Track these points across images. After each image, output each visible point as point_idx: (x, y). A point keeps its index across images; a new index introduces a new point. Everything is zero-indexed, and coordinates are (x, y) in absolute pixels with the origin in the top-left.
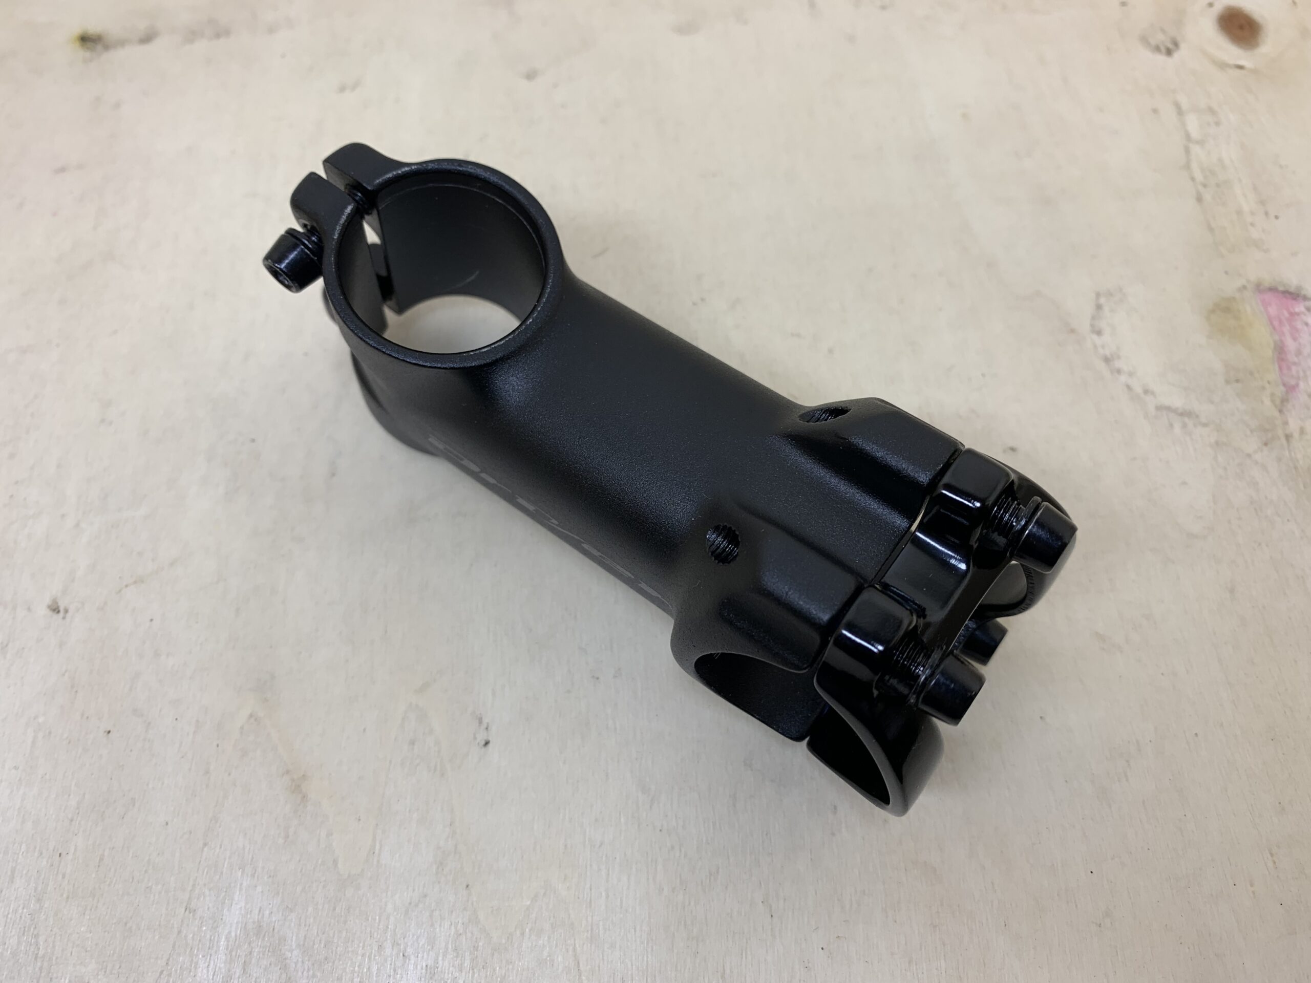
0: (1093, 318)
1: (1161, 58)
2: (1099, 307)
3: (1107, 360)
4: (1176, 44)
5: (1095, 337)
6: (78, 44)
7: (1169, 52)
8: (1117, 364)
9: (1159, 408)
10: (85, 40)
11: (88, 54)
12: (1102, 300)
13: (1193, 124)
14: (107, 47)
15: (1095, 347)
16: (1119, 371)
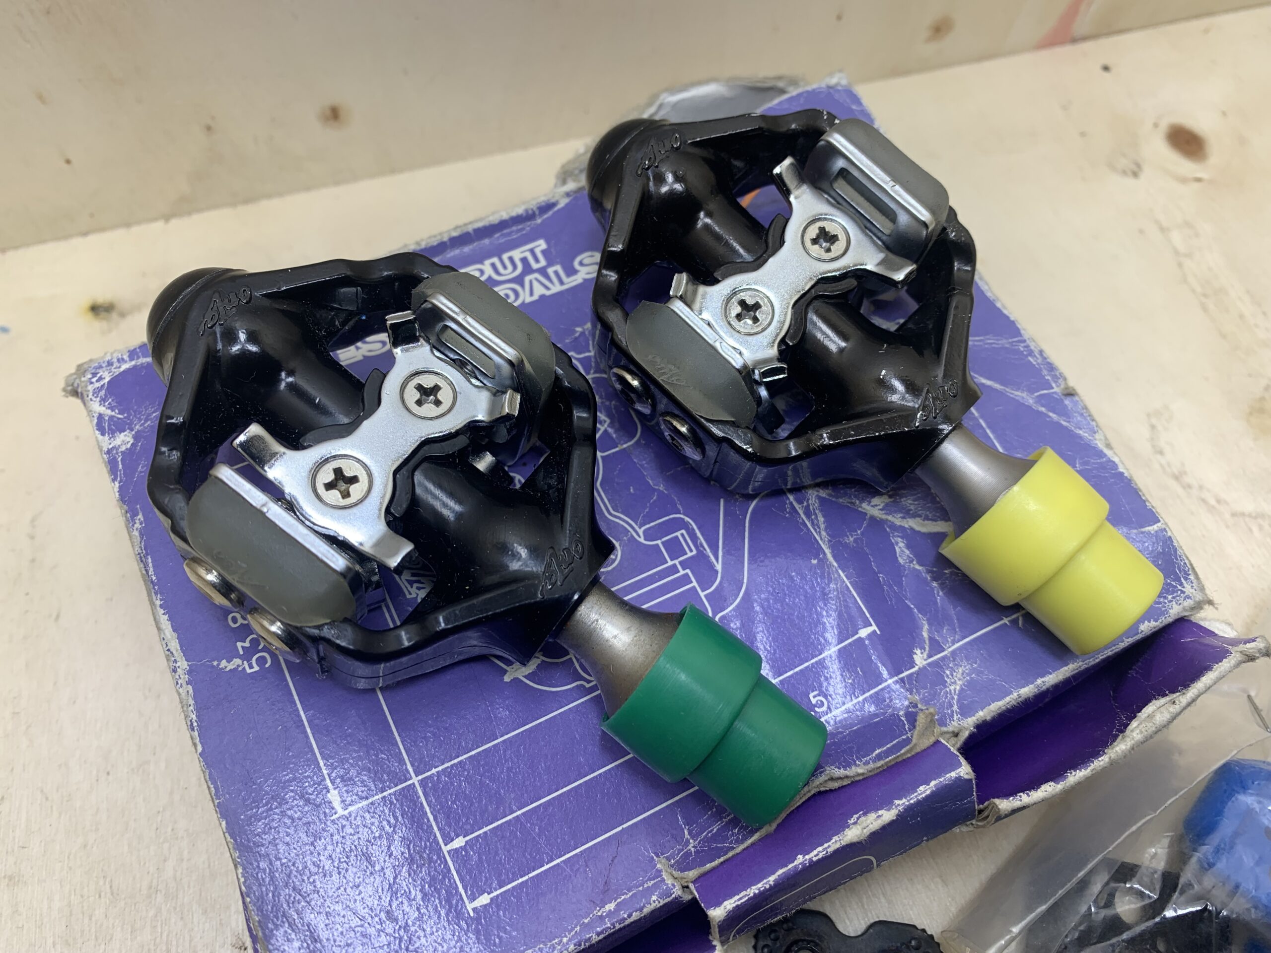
0: (1152, 439)
1: (1130, 181)
2: (1153, 427)
3: (1177, 478)
4: (1138, 165)
5: (1159, 457)
6: (90, 315)
7: (1135, 175)
8: (1187, 479)
9: (1234, 515)
10: (96, 309)
11: (104, 324)
12: (1154, 421)
13: (1176, 237)
14: (123, 315)
15: (1161, 465)
16: (1189, 486)
